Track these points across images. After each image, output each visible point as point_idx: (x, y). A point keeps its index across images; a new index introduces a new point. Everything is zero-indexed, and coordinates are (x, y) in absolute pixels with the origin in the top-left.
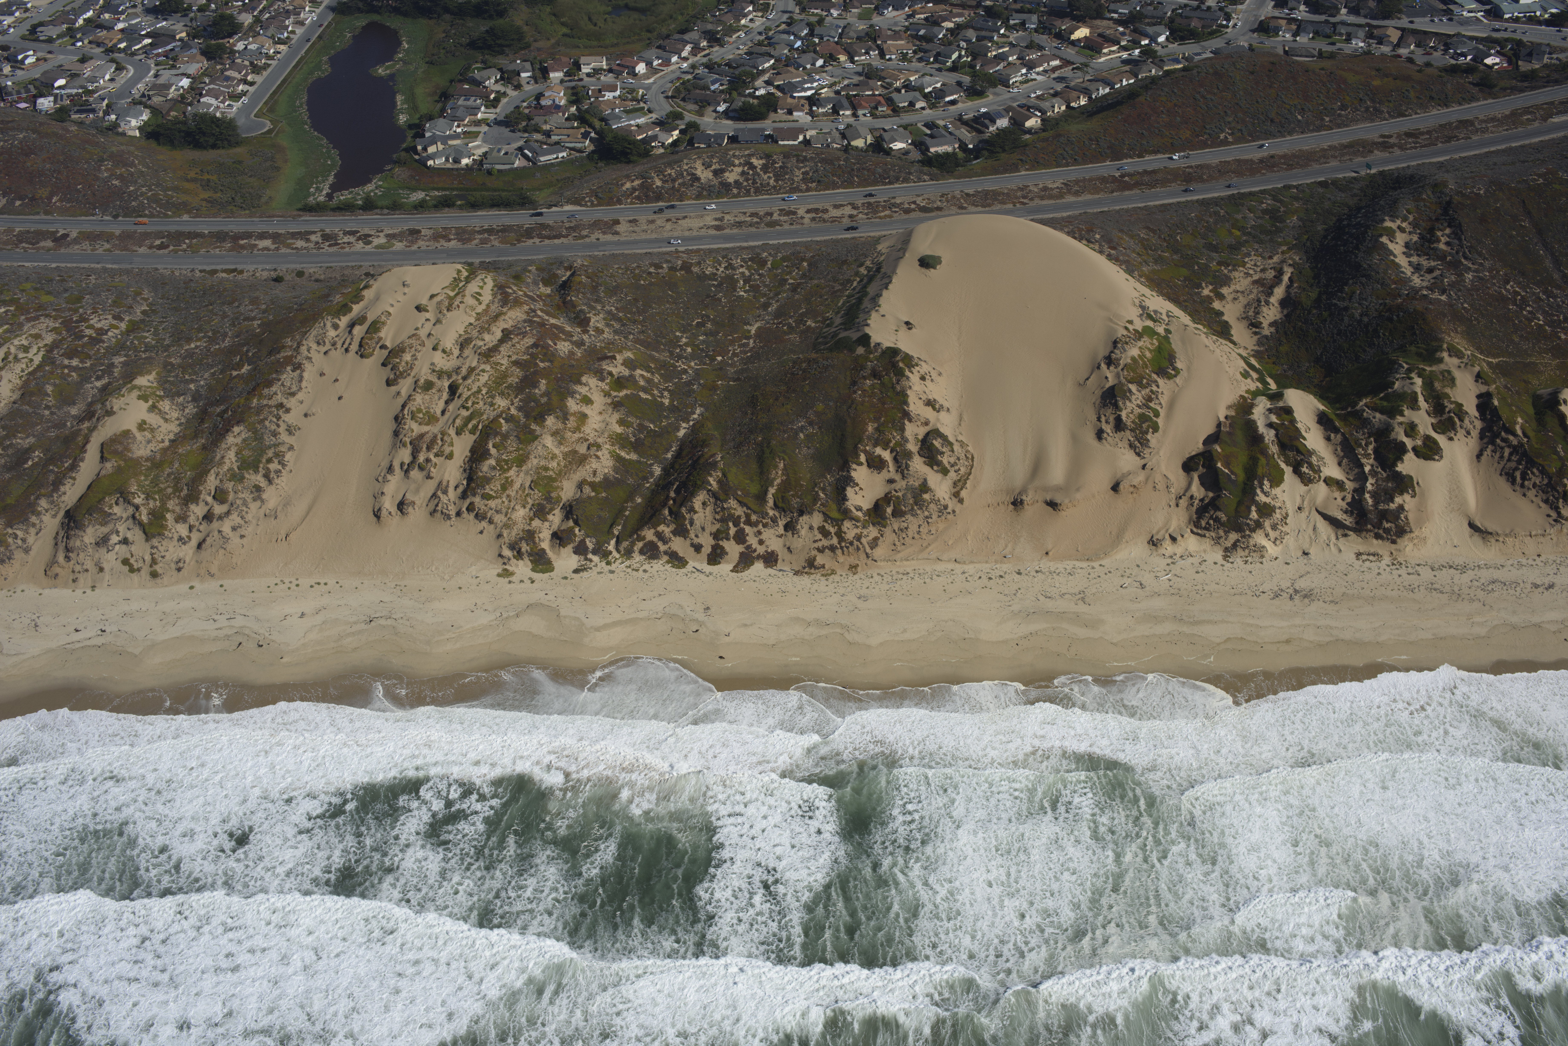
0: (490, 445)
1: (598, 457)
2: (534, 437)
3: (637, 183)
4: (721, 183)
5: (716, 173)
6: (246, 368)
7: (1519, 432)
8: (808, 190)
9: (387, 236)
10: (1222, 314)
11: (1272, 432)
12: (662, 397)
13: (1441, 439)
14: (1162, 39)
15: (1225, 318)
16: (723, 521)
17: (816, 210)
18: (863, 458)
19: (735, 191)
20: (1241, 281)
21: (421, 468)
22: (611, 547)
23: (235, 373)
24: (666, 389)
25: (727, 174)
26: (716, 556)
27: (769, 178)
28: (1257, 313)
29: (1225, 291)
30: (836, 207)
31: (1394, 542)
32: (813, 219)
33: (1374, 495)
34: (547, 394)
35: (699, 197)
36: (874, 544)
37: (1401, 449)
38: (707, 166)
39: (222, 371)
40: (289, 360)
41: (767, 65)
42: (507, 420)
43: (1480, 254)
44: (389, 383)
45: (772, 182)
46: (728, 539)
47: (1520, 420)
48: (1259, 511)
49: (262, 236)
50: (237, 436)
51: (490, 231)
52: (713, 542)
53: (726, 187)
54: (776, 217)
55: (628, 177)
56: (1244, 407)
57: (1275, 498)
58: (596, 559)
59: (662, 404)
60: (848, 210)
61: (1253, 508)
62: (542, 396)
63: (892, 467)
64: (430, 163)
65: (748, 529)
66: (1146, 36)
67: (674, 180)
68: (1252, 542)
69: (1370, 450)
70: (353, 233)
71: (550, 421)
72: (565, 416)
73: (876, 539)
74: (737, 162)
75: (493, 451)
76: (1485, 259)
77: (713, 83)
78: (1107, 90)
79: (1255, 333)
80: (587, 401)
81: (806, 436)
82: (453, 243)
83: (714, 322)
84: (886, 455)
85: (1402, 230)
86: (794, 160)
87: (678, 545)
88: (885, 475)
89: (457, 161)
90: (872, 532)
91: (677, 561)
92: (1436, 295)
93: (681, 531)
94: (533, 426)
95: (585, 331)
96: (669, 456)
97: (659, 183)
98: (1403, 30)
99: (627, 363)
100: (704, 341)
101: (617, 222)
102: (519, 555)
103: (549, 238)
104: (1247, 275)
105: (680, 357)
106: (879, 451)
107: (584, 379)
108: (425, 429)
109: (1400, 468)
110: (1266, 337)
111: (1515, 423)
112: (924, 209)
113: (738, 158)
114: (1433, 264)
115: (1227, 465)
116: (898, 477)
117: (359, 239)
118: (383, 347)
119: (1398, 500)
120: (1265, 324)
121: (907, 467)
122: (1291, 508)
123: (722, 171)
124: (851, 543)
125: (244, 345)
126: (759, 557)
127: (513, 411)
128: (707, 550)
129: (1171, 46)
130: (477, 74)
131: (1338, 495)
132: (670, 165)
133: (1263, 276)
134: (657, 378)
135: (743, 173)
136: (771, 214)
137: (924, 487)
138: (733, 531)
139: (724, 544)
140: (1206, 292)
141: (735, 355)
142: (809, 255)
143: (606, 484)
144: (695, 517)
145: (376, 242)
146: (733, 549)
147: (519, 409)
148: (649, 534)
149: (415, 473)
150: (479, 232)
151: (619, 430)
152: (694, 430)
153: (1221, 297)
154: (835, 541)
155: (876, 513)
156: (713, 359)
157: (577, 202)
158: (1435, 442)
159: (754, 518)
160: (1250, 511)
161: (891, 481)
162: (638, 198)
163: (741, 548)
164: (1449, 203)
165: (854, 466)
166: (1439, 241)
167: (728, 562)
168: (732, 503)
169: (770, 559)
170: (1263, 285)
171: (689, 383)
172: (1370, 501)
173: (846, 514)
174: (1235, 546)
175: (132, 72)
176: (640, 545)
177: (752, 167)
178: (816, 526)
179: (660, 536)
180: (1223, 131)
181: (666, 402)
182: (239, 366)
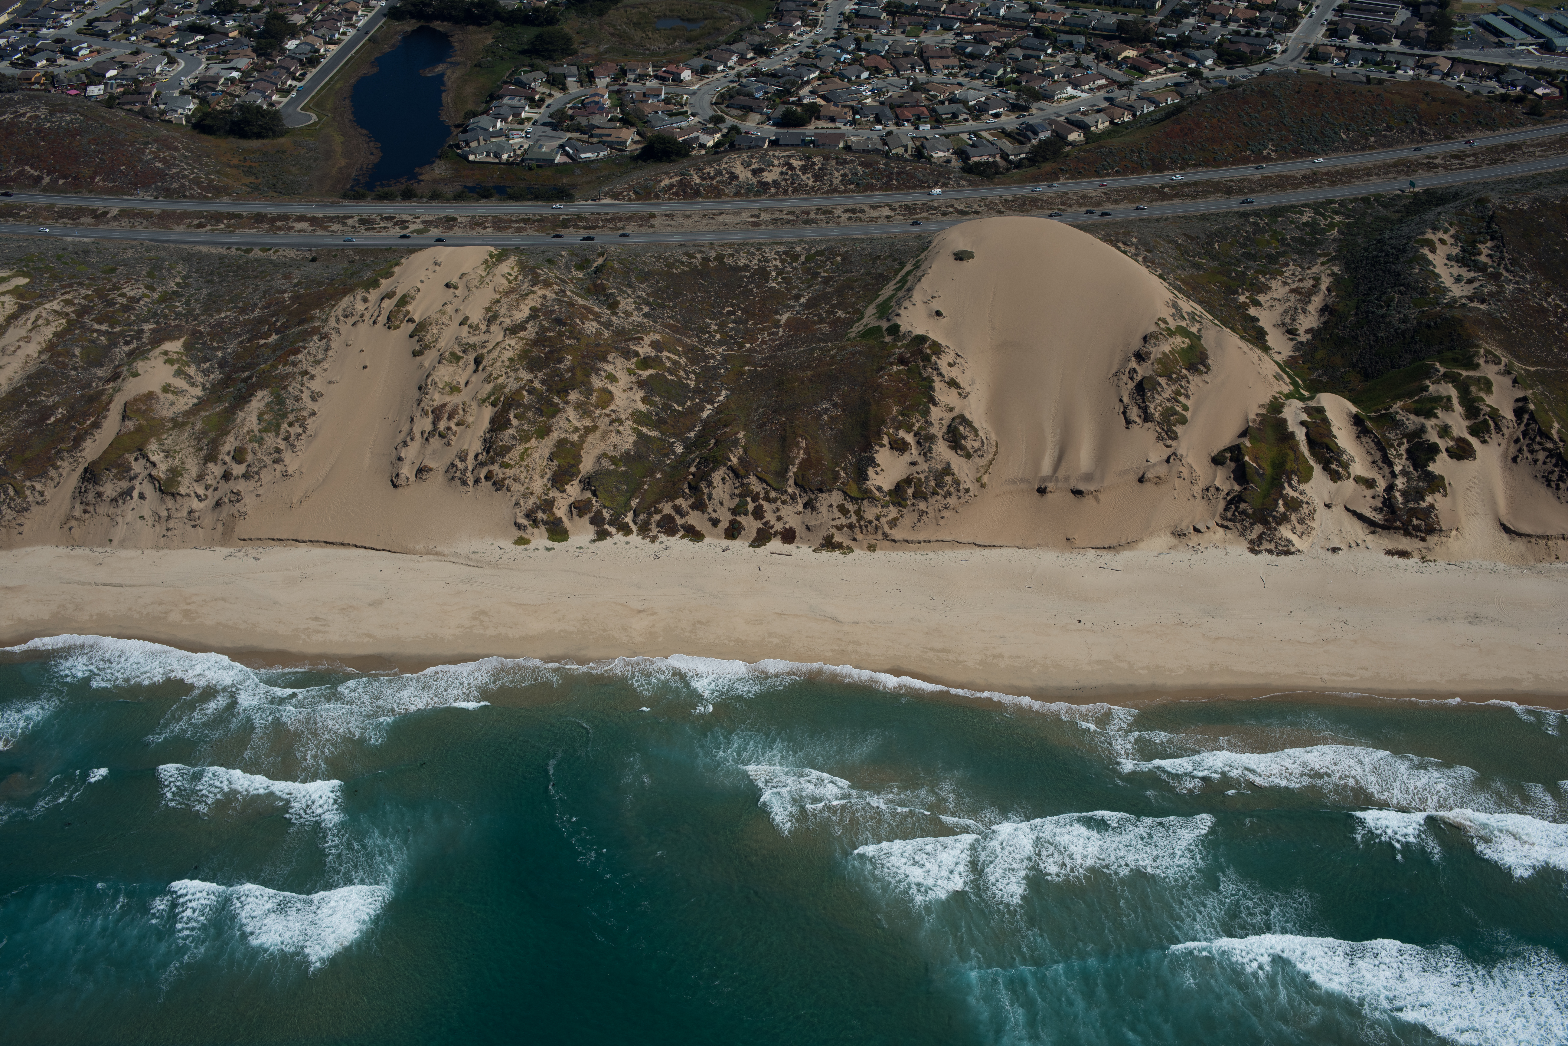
0: (512, 416)
1: (619, 432)
2: (555, 410)
3: (676, 179)
4: (759, 182)
5: (755, 172)
6: (274, 337)
7: (1555, 437)
8: (846, 191)
9: (424, 222)
10: (1258, 320)
11: (1304, 430)
12: (688, 378)
13: (1474, 441)
14: (1209, 62)
15: (1261, 324)
16: (742, 496)
17: (853, 211)
18: (885, 440)
19: (773, 190)
20: (1278, 289)
21: (442, 436)
22: (629, 519)
23: (262, 342)
24: (694, 372)
25: (765, 174)
26: (733, 532)
27: (808, 180)
28: (1294, 320)
29: (1261, 298)
30: (874, 207)
31: (1423, 539)
32: (850, 218)
33: (1404, 493)
34: (571, 369)
35: (737, 194)
36: (893, 523)
37: (1434, 450)
38: (746, 165)
39: (249, 340)
40: (315, 331)
41: (812, 76)
42: (530, 392)
43: (1521, 267)
44: (415, 354)
45: (810, 183)
46: (746, 514)
47: (1556, 425)
48: (1286, 505)
49: (301, 218)
50: (259, 401)
51: (526, 221)
52: (731, 518)
53: (764, 185)
54: (812, 215)
55: (667, 174)
56: (1275, 407)
57: (1303, 493)
58: (612, 530)
59: (688, 385)
60: (886, 211)
61: (1280, 502)
62: (566, 371)
63: (914, 450)
64: (471, 157)
65: (766, 505)
66: (1194, 58)
67: (712, 178)
68: (1278, 535)
69: (1403, 450)
70: (389, 218)
71: (573, 396)
72: (589, 391)
73: (895, 520)
74: (776, 162)
75: (515, 422)
76: (1527, 271)
77: (758, 90)
78: (1152, 109)
79: (1292, 340)
80: (612, 378)
81: (830, 417)
82: (489, 230)
83: (744, 311)
84: (909, 438)
85: (1443, 241)
86: (833, 163)
87: (695, 519)
88: (907, 458)
89: (497, 155)
90: (893, 512)
91: (694, 534)
92: (1476, 304)
93: (699, 506)
94: (556, 400)
95: (614, 314)
96: (692, 434)
97: (697, 180)
98: (1454, 60)
99: (654, 345)
100: (732, 329)
101: (653, 216)
102: (535, 523)
103: (585, 228)
104: (1285, 283)
105: (708, 343)
106: (902, 434)
107: (610, 357)
108: (448, 399)
109: (1431, 467)
110: (1302, 343)
111: (1551, 427)
112: (962, 213)
113: (779, 158)
114: (1472, 274)
115: (1255, 459)
116: (920, 460)
117: (396, 224)
118: (411, 320)
119: (1429, 499)
120: (1301, 330)
121: (930, 450)
122: (1318, 504)
123: (761, 170)
124: (870, 522)
125: (273, 316)
126: (776, 534)
127: (537, 384)
128: (724, 524)
129: (1218, 69)
130: (523, 77)
131: (1369, 493)
132: (710, 163)
133: (1301, 285)
134: (683, 361)
135: (782, 173)
136: (808, 213)
137: (947, 470)
138: (751, 507)
139: (742, 519)
140: (1242, 299)
141: (764, 342)
142: (843, 250)
143: (627, 458)
144: (714, 492)
145: (412, 227)
146: (750, 525)
147: (543, 382)
148: (667, 508)
149: (435, 442)
150: (516, 222)
151: (642, 407)
152: (718, 411)
153: (1257, 304)
154: (854, 519)
155: (898, 494)
156: (741, 346)
157: (615, 196)
158: (1469, 444)
159: (773, 494)
160: (1277, 504)
161: (913, 464)
162: (676, 194)
163: (759, 524)
164: (1492, 217)
165: (877, 448)
166: (1480, 254)
167: (745, 539)
168: (753, 479)
169: (789, 536)
170: (1300, 293)
171: (716, 368)
172: (1400, 500)
173: (866, 495)
174: (1260, 537)
175: (182, 64)
176: (657, 517)
177: (791, 167)
178: (835, 505)
179: (678, 510)
180: (1266, 148)
181: (692, 384)
182: (266, 336)
